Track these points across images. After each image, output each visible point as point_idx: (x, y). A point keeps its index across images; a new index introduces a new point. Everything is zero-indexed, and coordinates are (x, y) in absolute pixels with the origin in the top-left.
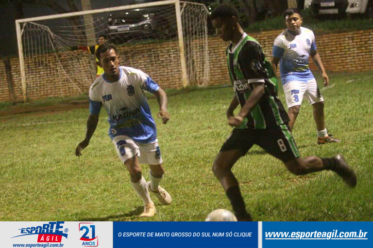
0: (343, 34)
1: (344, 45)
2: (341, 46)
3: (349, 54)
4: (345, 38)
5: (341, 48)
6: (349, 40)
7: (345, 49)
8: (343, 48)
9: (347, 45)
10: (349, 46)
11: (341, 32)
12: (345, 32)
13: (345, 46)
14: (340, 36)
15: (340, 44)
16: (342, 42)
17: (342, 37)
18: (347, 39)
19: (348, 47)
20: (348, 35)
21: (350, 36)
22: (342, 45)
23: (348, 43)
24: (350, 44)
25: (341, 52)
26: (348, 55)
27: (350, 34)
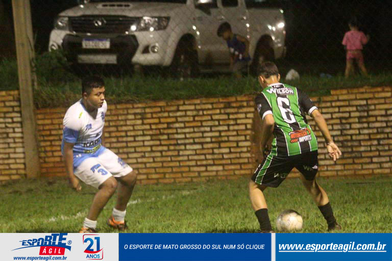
0: (124, 106)
1: (125, 128)
2: (118, 131)
3: (135, 147)
4: (128, 114)
5: (118, 134)
6: (135, 119)
7: (127, 136)
8: (123, 134)
9: (131, 128)
10: (134, 130)
11: (120, 103)
12: (128, 102)
13: (126, 132)
14: (116, 109)
15: (117, 126)
16: (122, 123)
17: (121, 112)
18: (131, 117)
19: (132, 133)
20: (133, 108)
21: (138, 111)
22: (120, 129)
23: (133, 126)
24: (136, 128)
25: (118, 142)
26: (133, 150)
27: (138, 108)
